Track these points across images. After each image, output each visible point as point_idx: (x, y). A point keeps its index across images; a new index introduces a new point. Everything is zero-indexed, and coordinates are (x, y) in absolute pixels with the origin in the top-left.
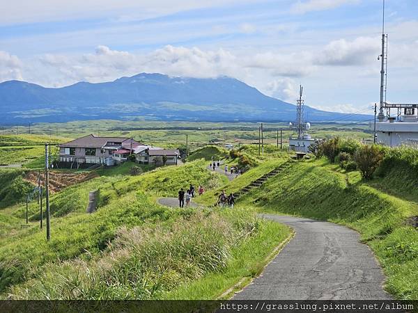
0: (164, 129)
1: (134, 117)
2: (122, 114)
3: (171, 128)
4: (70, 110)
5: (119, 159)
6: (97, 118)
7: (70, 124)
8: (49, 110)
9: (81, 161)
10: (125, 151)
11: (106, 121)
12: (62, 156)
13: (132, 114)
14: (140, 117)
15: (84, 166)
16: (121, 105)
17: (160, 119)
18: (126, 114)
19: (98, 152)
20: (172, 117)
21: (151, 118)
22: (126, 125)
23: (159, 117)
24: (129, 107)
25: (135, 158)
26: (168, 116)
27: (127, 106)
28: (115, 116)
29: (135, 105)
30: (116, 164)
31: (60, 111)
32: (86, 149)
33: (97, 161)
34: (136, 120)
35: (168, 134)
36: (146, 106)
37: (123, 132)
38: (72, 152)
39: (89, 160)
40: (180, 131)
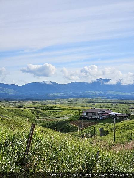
0: (110, 103)
1: (97, 97)
2: (92, 96)
3: (113, 103)
4: (70, 93)
5: (105, 117)
6: (81, 97)
7: (70, 99)
8: (61, 93)
9: (90, 117)
10: (107, 114)
11: (85, 98)
12: (83, 115)
13: (96, 96)
14: (99, 97)
15: (92, 119)
16: (91, 92)
17: (108, 98)
18: (93, 96)
19: (97, 114)
20: (113, 97)
21: (104, 98)
22: (94, 100)
23: (107, 97)
24: (94, 93)
25: (111, 117)
26: (111, 97)
27: (93, 92)
28: (88, 96)
29: (97, 92)
30: (103, 119)
31: (65, 94)
32: (92, 113)
33: (96, 118)
34: (97, 98)
35: (112, 105)
36: (102, 92)
37: (93, 104)
38: (87, 114)
39: (93, 117)
40: (117, 104)
